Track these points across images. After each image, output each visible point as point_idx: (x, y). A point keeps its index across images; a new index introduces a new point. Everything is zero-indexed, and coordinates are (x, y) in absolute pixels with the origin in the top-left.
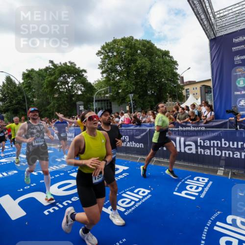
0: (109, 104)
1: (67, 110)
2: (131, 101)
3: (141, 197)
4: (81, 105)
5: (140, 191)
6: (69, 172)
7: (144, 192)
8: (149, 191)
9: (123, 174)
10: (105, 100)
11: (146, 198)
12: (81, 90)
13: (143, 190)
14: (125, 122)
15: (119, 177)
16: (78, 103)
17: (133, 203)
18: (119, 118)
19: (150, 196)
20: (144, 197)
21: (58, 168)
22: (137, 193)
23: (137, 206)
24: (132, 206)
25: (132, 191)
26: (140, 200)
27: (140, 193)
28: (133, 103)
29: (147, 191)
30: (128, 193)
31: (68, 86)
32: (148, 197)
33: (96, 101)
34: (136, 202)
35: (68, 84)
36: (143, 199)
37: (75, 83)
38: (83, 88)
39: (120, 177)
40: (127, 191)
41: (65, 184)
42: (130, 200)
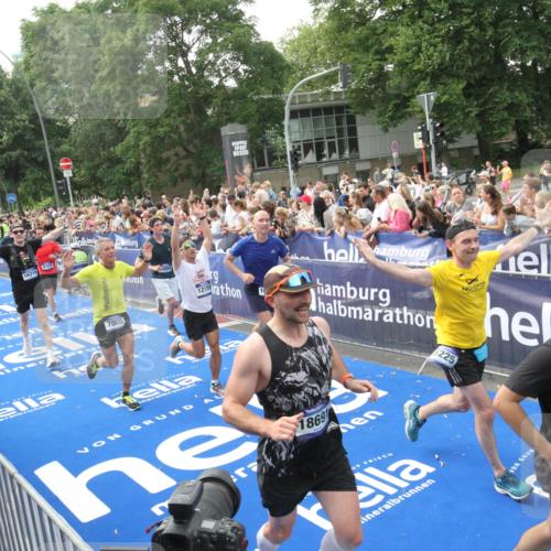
0: (345, 125)
1: (189, 154)
2: (429, 121)
3: (404, 485)
4: (235, 138)
5: (406, 466)
6: (206, 401)
7: (415, 472)
8: (431, 470)
9: (367, 415)
10: (328, 110)
11: (418, 489)
12: (236, 74)
13: (414, 464)
14: (392, 226)
15: (353, 421)
16: (226, 130)
17: (379, 498)
18: (372, 208)
19: (430, 482)
20: (413, 484)
21: (174, 386)
22: (397, 474)
23: (387, 507)
24: (375, 507)
25: (382, 466)
26: (401, 491)
27: (405, 474)
28: (436, 129)
29: (426, 469)
30: (371, 470)
31: (187, 63)
32: (424, 485)
33: (294, 115)
34: (387, 497)
35: (184, 55)
36: (407, 489)
37: (210, 49)
38: (242, 68)
39: (357, 421)
40: (369, 465)
41: (198, 437)
42: (372, 491)
